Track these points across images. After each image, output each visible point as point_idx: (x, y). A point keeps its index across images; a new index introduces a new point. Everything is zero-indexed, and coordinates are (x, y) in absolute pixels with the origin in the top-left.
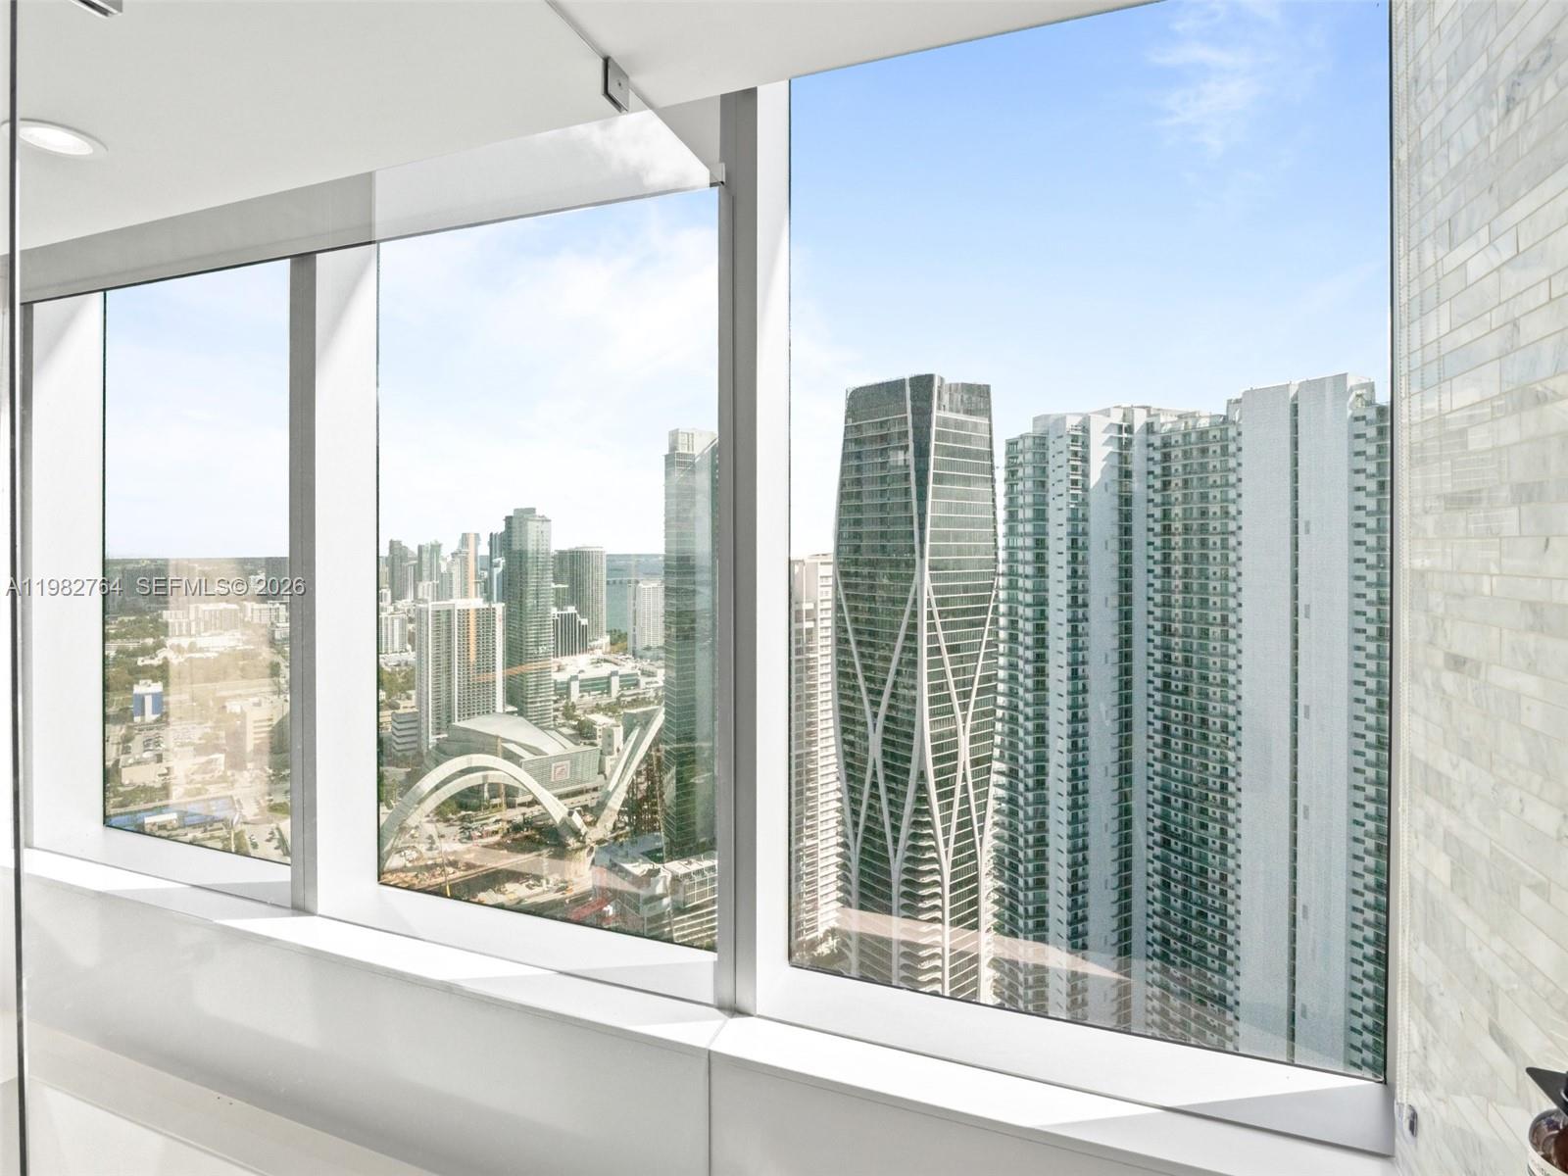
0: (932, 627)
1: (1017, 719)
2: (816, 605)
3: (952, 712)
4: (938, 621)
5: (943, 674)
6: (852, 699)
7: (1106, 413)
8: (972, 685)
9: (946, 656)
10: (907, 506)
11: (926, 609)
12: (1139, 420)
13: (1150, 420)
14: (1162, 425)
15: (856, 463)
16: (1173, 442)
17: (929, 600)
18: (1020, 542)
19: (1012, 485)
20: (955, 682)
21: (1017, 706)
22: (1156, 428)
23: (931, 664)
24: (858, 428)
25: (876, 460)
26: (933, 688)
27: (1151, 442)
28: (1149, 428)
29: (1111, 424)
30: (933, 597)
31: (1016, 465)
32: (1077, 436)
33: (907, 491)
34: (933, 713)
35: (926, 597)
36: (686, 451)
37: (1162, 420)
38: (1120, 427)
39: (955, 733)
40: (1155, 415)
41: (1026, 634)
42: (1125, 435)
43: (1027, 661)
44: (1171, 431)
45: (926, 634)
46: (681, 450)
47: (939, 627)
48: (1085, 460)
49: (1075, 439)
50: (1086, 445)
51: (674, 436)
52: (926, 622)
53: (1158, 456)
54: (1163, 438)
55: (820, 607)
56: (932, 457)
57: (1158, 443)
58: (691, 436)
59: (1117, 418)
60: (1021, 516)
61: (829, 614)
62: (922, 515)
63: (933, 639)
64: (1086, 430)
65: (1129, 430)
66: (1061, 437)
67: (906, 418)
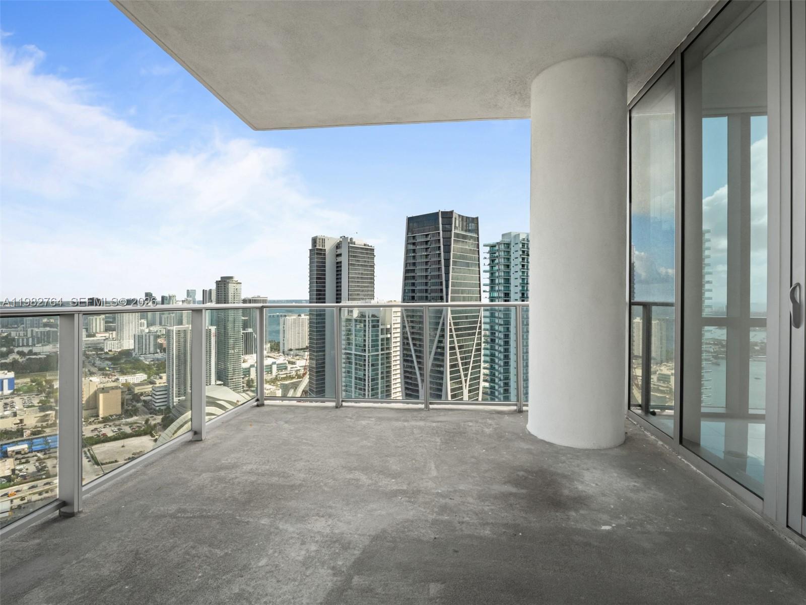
0: (451, 336)
1: (495, 381)
2: (391, 326)
3: (460, 378)
4: (454, 333)
5: (456, 360)
6: (411, 373)
8: (469, 365)
9: (458, 351)
10: (439, 276)
11: (449, 328)
15: (413, 255)
17: (450, 323)
18: (496, 294)
19: (492, 267)
20: (462, 363)
21: (494, 374)
23: (451, 355)
24: (414, 237)
25: (423, 254)
26: (452, 366)
30: (452, 321)
31: (494, 257)
32: (524, 243)
33: (439, 269)
34: (451, 379)
35: (449, 321)
36: (321, 248)
39: (461, 388)
41: (500, 339)
43: (500, 352)
45: (448, 340)
46: (318, 247)
47: (455, 336)
48: (528, 255)
49: (523, 245)
50: (528, 248)
51: (314, 241)
52: (449, 334)
55: (393, 327)
56: (452, 252)
58: (323, 240)
60: (497, 281)
61: (399, 330)
62: (447, 281)
63: (452, 342)
64: (528, 240)
66: (517, 244)
67: (439, 233)
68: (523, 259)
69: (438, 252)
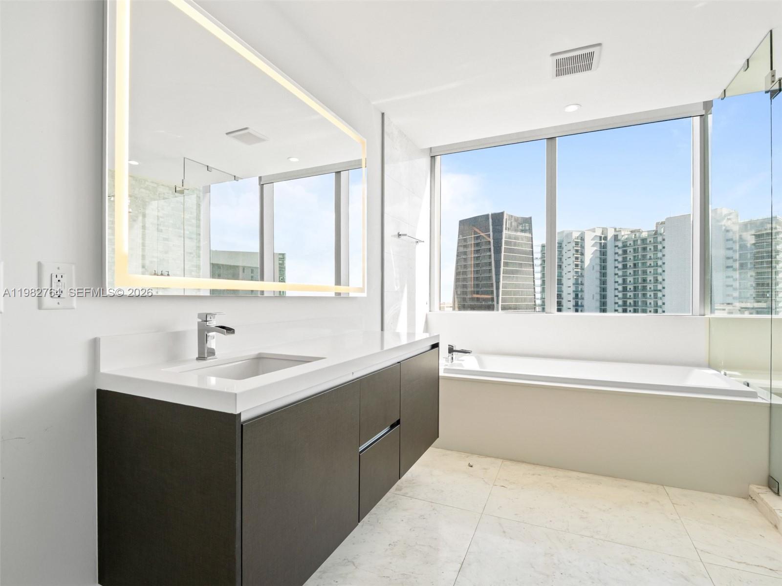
7: (593, 230)
10: (490, 278)
12: (610, 234)
13: (616, 234)
14: (623, 236)
15: (464, 257)
16: (628, 245)
19: (544, 268)
22: (619, 238)
24: (465, 240)
25: (474, 256)
27: (617, 244)
28: (616, 238)
29: (596, 236)
32: (578, 242)
33: (490, 271)
37: (623, 233)
38: (601, 237)
40: (619, 231)
42: (603, 241)
44: (627, 239)
48: (582, 254)
49: (577, 244)
50: (583, 247)
53: (620, 252)
54: (623, 242)
56: (503, 253)
57: (620, 244)
59: (599, 233)
62: (498, 282)
64: (583, 239)
65: (605, 238)
66: (570, 243)
67: (489, 234)
68: (577, 258)
69: (488, 254)
